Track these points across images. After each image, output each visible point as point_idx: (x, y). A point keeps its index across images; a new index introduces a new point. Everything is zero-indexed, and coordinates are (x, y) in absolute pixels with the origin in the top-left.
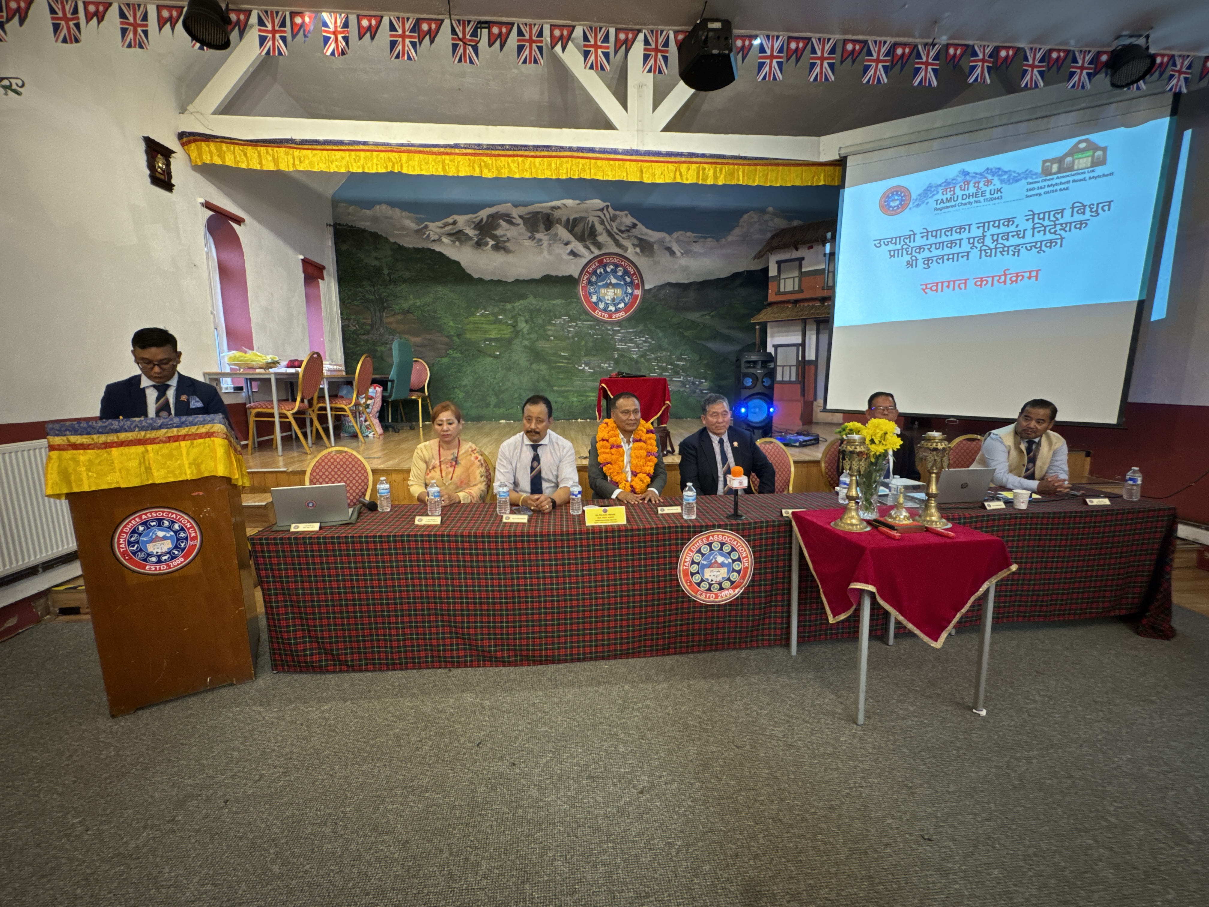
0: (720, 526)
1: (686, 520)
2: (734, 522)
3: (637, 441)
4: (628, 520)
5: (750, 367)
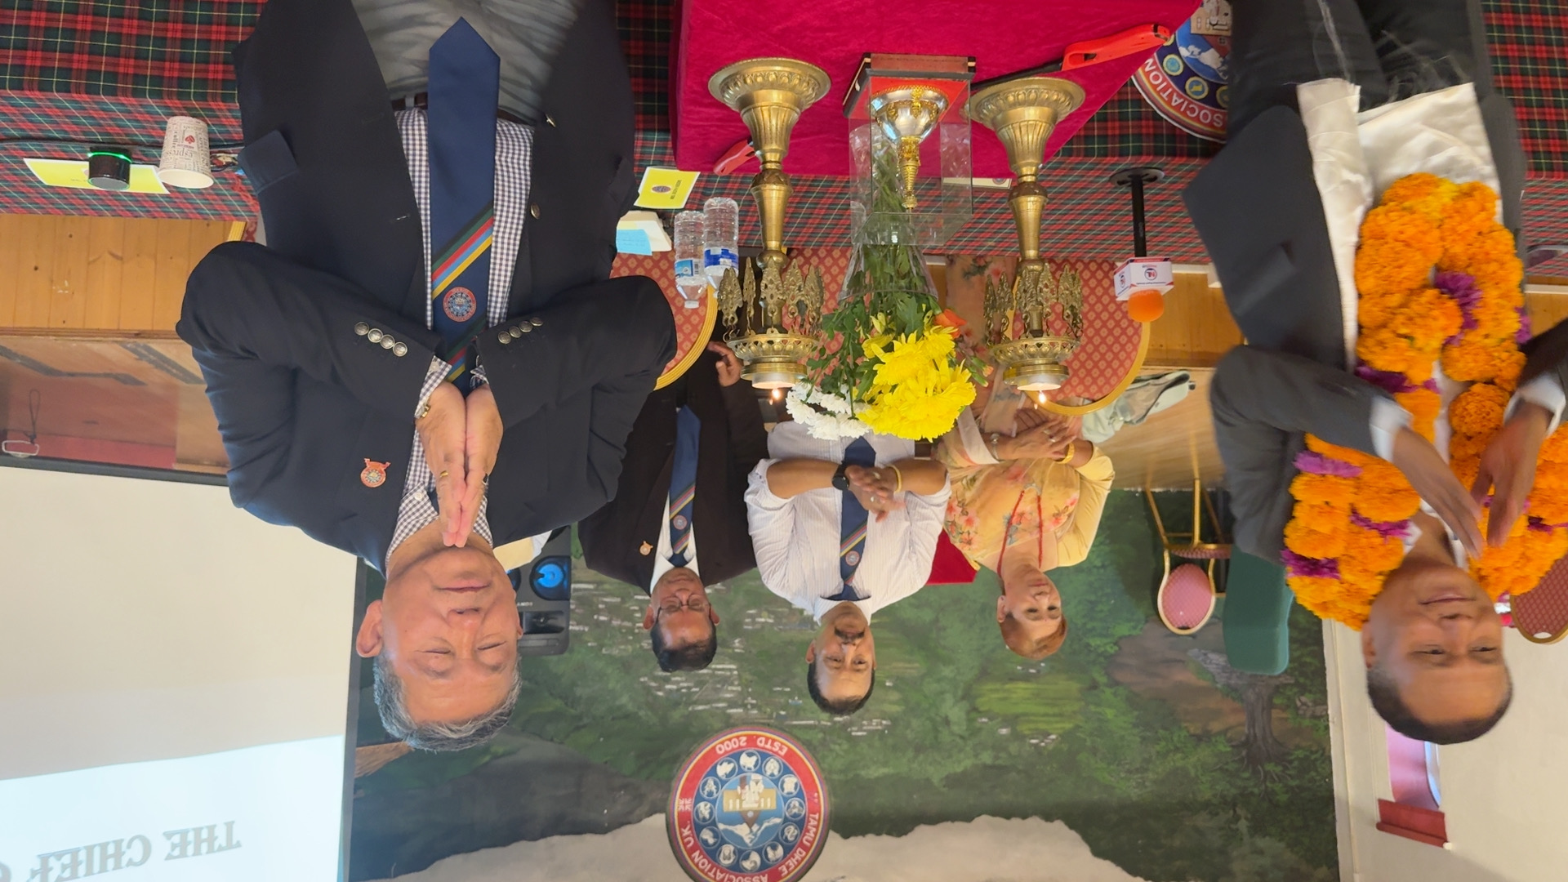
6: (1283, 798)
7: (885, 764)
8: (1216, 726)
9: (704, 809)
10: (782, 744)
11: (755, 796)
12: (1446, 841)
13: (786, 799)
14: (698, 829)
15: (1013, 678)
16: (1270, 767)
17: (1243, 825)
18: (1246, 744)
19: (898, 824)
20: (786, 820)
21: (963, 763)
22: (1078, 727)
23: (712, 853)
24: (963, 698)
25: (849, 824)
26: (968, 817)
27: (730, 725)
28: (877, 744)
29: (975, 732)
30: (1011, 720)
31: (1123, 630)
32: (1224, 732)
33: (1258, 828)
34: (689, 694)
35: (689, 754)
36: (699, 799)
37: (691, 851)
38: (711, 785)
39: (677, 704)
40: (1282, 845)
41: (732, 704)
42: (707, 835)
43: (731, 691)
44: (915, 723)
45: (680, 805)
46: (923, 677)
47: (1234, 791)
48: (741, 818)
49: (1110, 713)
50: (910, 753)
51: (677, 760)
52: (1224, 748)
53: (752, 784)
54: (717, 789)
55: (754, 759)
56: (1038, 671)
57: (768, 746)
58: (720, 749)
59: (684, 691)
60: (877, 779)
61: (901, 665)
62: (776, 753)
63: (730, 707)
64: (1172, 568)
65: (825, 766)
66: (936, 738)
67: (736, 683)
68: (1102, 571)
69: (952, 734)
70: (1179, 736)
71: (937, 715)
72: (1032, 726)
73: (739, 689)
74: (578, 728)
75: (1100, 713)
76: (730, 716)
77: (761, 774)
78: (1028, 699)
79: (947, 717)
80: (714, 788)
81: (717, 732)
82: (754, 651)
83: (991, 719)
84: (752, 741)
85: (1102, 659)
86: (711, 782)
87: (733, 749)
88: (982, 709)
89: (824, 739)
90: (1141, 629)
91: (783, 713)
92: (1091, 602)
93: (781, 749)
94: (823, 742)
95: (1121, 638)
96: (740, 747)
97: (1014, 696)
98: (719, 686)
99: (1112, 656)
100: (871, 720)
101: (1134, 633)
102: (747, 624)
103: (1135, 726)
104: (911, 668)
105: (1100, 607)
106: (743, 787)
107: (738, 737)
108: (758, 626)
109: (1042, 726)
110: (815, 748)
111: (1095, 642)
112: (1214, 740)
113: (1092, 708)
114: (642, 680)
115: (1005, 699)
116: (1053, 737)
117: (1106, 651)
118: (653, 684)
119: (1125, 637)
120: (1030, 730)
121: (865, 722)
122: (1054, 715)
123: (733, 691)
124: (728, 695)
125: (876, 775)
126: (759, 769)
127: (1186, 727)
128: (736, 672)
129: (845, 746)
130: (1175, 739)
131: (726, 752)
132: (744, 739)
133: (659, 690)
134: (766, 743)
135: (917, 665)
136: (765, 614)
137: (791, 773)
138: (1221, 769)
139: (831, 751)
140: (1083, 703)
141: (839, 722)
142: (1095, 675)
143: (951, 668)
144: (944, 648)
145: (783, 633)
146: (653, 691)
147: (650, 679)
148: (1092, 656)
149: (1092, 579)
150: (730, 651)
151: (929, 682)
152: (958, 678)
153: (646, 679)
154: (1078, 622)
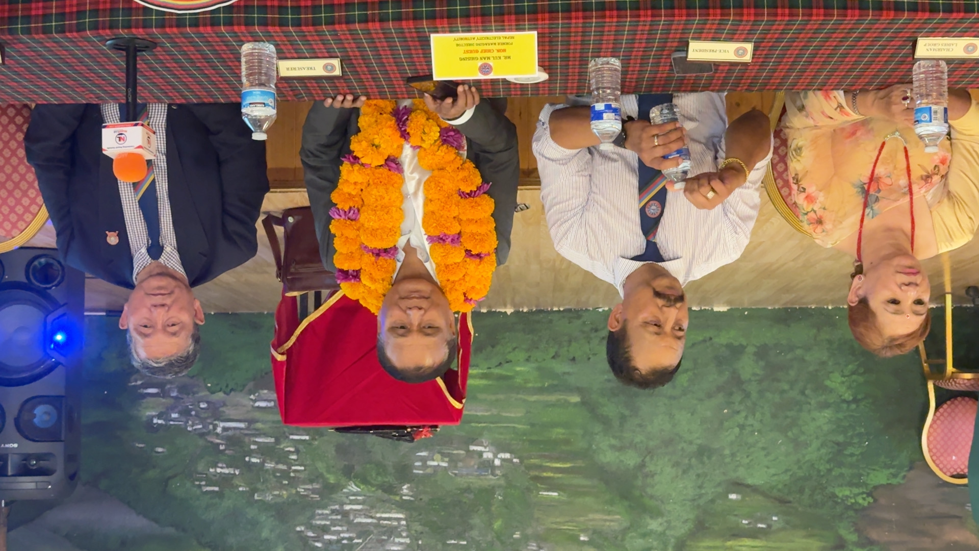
0: (179, 22)
1: (270, 39)
2: (140, 33)
3: (386, 251)
4: (425, 44)
5: (39, 457)
15: (738, 533)
31: (880, 477)
46: (625, 531)
56: (769, 526)
59: (345, 542)
61: (598, 516)
64: (938, 406)
67: (404, 534)
68: (853, 406)
73: (408, 541)
82: (425, 498)
85: (851, 513)
90: (904, 477)
92: (838, 444)
95: (876, 488)
98: (384, 537)
99: (864, 509)
101: (894, 481)
102: (418, 468)
104: (612, 521)
105: (850, 450)
108: (429, 471)
111: (843, 492)
114: (298, 529)
117: (856, 503)
118: (310, 534)
119: (882, 486)
128: (404, 523)
133: (317, 541)
135: (618, 517)
136: (437, 456)
142: (843, 532)
143: (660, 520)
144: (651, 497)
145: (459, 479)
146: (310, 542)
147: (307, 528)
148: (839, 509)
149: (840, 415)
150: (398, 498)
151: (632, 538)
152: (668, 532)
153: (303, 528)
154: (822, 468)
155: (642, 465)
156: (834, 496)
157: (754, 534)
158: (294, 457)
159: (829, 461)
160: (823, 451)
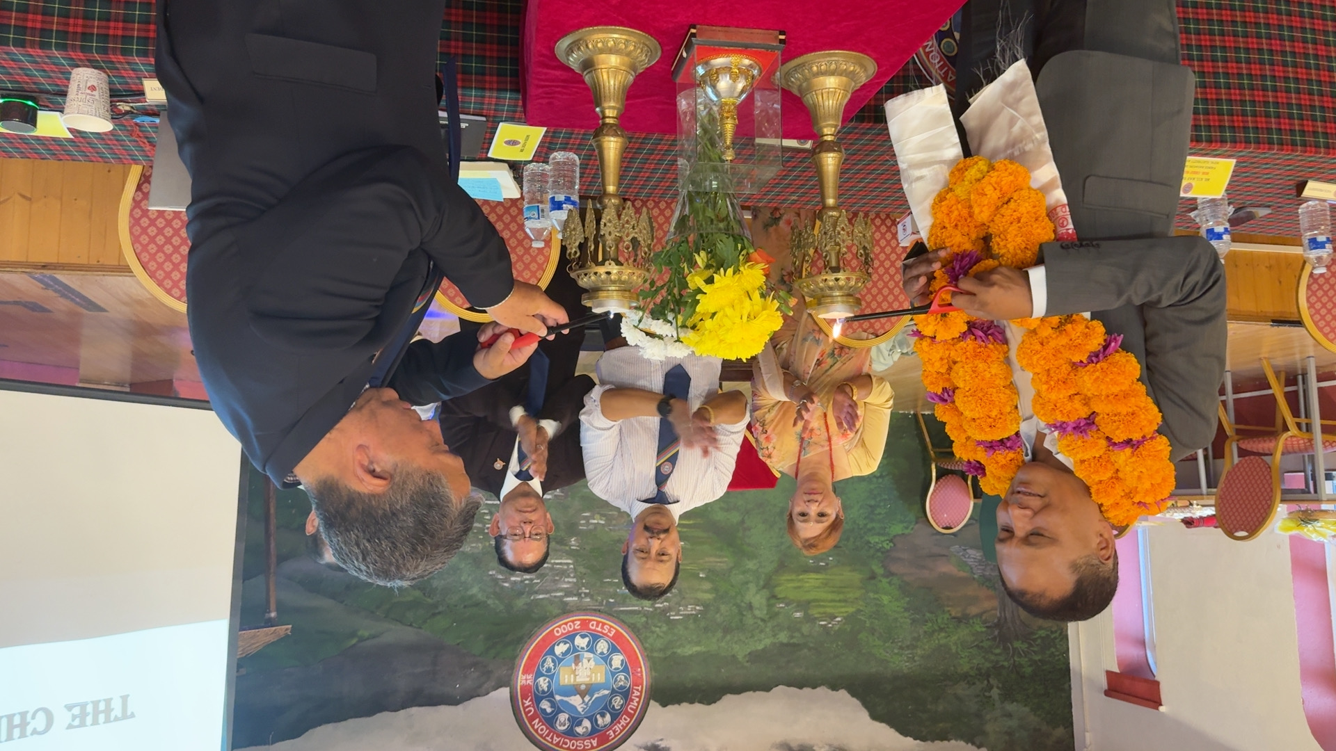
6: (1028, 670)
7: (698, 643)
8: (973, 610)
9: (543, 683)
10: (611, 627)
11: (588, 671)
12: (1161, 705)
13: (613, 674)
14: (538, 699)
15: (806, 570)
16: (1017, 644)
17: (995, 693)
18: (998, 625)
19: (708, 694)
20: (613, 691)
21: (764, 642)
22: (859, 611)
23: (550, 720)
24: (764, 587)
25: (666, 694)
26: (767, 688)
27: (566, 611)
28: (692, 626)
29: (773, 615)
30: (804, 605)
31: (897, 529)
32: (980, 615)
33: (1007, 695)
34: (532, 585)
35: (530, 636)
36: (539, 674)
37: (531, 719)
38: (549, 663)
39: (520, 594)
40: (1027, 709)
41: (568, 593)
42: (545, 705)
43: (568, 582)
44: (723, 608)
45: (522, 679)
46: (730, 570)
47: (988, 665)
48: (575, 690)
49: (886, 599)
50: (719, 634)
51: (520, 641)
52: (979, 628)
53: (585, 661)
54: (555, 666)
55: (587, 640)
56: (827, 564)
57: (599, 629)
58: (558, 632)
59: (527, 582)
60: (691, 656)
61: (712, 559)
62: (606, 635)
63: (566, 595)
64: (938, 479)
65: (647, 645)
66: (741, 621)
67: (572, 575)
68: (880, 480)
69: (755, 617)
70: (943, 618)
71: (742, 601)
72: (822, 610)
73: (575, 580)
74: (434, 615)
75: (878, 599)
76: (566, 604)
77: (594, 653)
78: (818, 587)
79: (750, 603)
80: (551, 665)
81: (555, 617)
82: (588, 548)
83: (787, 605)
84: (585, 624)
85: (879, 554)
86: (549, 660)
87: (569, 632)
88: (779, 596)
89: (647, 623)
90: (912, 529)
91: (612, 600)
92: (871, 506)
93: (610, 631)
94: (646, 626)
95: (895, 536)
96: (575, 630)
97: (807, 585)
98: (557, 578)
99: (888, 551)
100: (687, 607)
101: (906, 532)
102: (582, 525)
103: (906, 610)
104: (720, 562)
105: (878, 510)
106: (577, 664)
107: (573, 621)
108: (591, 527)
109: (829, 610)
110: (639, 630)
111: (874, 539)
112: (971, 621)
113: (871, 595)
114: (491, 573)
115: (799, 587)
116: (839, 619)
117: (883, 547)
118: (500, 577)
119: (899, 535)
120: (819, 613)
121: (681, 608)
122: (840, 601)
123: (569, 582)
124: (565, 586)
125: (690, 652)
126: (591, 648)
127: (949, 611)
128: (572, 566)
129: (665, 628)
130: (939, 621)
131: (563, 634)
132: (578, 623)
133: (506, 582)
134: (597, 626)
135: (726, 559)
136: (597, 516)
137: (619, 652)
138: (977, 646)
139: (653, 632)
140: (863, 591)
141: (659, 608)
142: (874, 567)
143: (755, 561)
144: (749, 545)
145: (612, 533)
146: (500, 583)
147: (497, 572)
148: (872, 551)
149: (872, 487)
150: (567, 548)
151: (735, 574)
152: (760, 570)
153: (494, 572)
154: (861, 523)
155: (743, 522)
156: (869, 542)
157: (817, 570)
158: (488, 517)
159: (865, 519)
160: (861, 511)
